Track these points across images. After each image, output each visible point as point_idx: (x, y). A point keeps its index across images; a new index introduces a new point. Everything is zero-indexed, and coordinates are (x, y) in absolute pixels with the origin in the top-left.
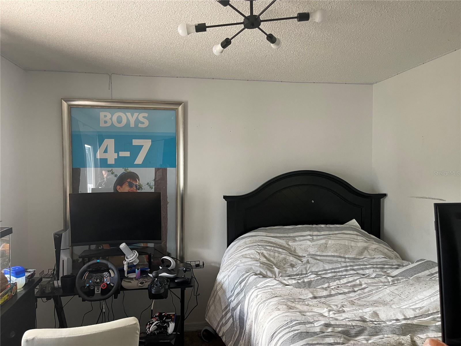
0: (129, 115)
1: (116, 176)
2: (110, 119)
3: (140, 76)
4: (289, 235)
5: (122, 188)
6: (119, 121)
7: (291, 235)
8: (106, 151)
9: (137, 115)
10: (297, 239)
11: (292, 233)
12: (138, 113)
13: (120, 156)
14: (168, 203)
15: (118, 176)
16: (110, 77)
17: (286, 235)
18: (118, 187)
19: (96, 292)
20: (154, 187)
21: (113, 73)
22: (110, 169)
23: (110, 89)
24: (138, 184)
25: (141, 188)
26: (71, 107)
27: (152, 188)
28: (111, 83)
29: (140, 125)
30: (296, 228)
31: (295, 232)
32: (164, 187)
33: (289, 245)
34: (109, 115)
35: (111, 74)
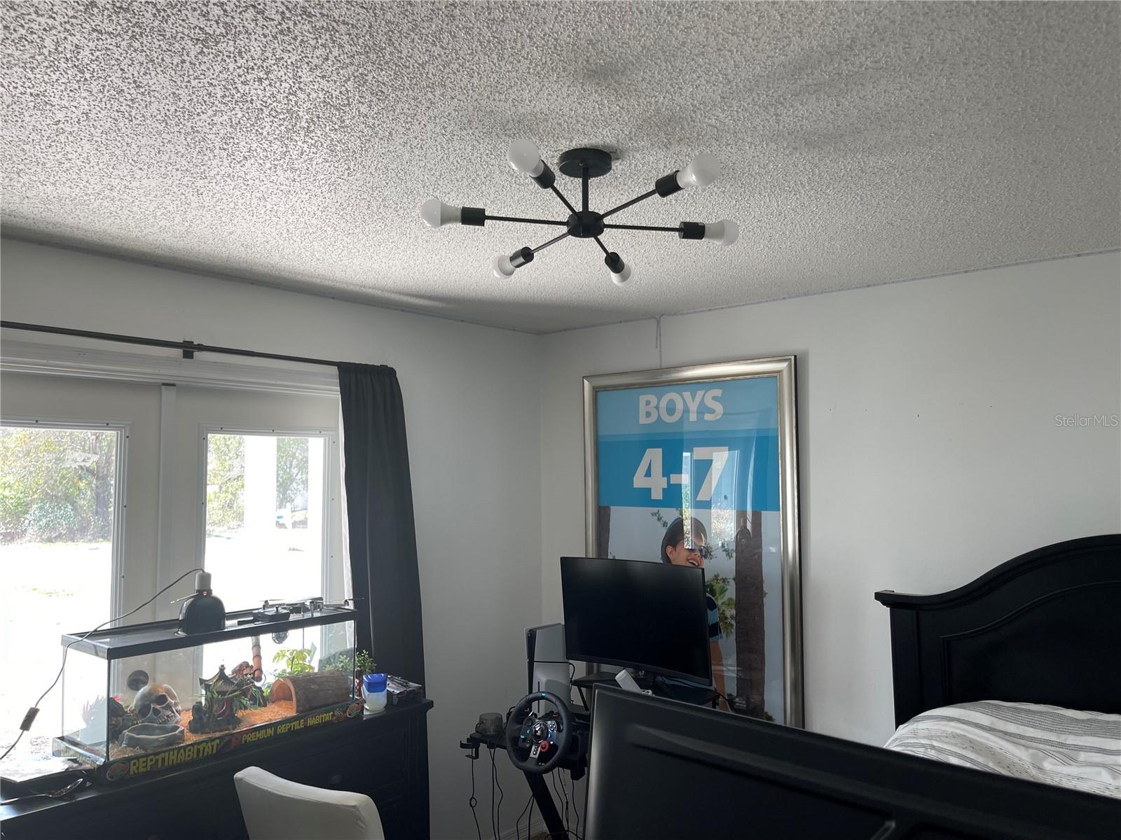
0: (687, 395)
1: (665, 524)
2: (655, 407)
3: (710, 310)
4: (1063, 738)
5: (675, 550)
6: (671, 410)
7: (1071, 740)
8: (648, 474)
9: (702, 394)
10: (1082, 756)
11: (1076, 734)
12: (703, 392)
13: (671, 483)
14: (766, 594)
15: (669, 525)
16: (658, 322)
17: (1052, 737)
18: (669, 549)
19: (531, 755)
20: (734, 555)
21: (662, 315)
22: (655, 510)
23: (659, 348)
24: (703, 545)
25: (710, 555)
26: (596, 392)
27: (732, 557)
28: (660, 334)
29: (708, 417)
30: (1096, 721)
31: (1085, 734)
32: (756, 557)
33: (1040, 769)
34: (653, 399)
35: (660, 317)
